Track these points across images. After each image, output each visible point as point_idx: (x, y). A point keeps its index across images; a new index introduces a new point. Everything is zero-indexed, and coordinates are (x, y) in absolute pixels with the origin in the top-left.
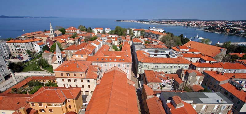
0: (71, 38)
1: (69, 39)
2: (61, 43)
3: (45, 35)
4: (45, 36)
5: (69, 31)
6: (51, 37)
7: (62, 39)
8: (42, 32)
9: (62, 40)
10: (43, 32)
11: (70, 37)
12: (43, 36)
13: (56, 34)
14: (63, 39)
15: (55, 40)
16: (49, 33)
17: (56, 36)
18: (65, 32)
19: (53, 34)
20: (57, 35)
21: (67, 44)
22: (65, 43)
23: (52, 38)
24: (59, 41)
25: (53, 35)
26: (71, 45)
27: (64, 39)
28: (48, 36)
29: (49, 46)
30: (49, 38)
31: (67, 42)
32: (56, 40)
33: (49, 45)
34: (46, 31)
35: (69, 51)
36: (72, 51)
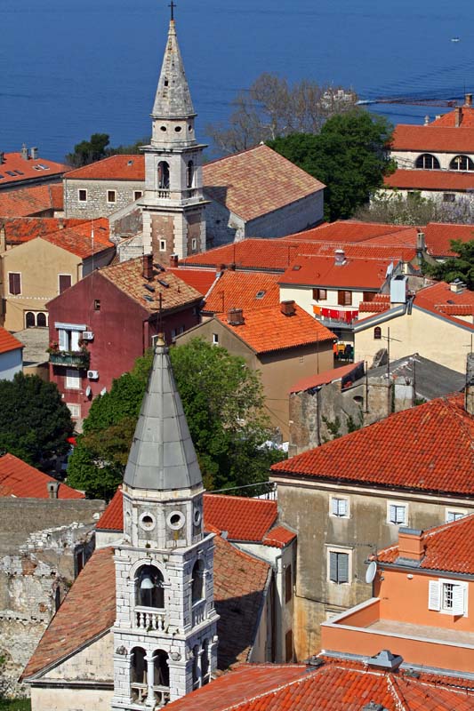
0: (440, 274)
1: (397, 291)
2: (265, 357)
3: (74, 208)
4: (65, 234)
5: (445, 160)
6: (133, 249)
7: (286, 295)
8: (44, 169)
9: (290, 309)
10: (59, 168)
11: (425, 270)
12: (43, 223)
13: (216, 195)
14: (303, 298)
15: (190, 294)
16: (123, 188)
17: (211, 242)
18: (375, 181)
19: (175, 201)
20: (237, 221)
21: (359, 373)
22: (327, 356)
23: (150, 267)
24: (239, 319)
25: (179, 220)
26: (404, 392)
27: (331, 300)
28: (101, 225)
29: (72, 383)
30: (110, 255)
31: (365, 348)
32: (198, 305)
33: (82, 374)
34: (92, 153)
35: (341, 505)
36: (398, 512)
